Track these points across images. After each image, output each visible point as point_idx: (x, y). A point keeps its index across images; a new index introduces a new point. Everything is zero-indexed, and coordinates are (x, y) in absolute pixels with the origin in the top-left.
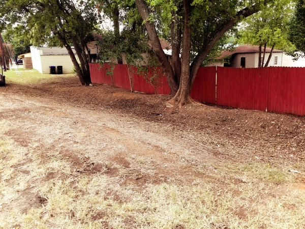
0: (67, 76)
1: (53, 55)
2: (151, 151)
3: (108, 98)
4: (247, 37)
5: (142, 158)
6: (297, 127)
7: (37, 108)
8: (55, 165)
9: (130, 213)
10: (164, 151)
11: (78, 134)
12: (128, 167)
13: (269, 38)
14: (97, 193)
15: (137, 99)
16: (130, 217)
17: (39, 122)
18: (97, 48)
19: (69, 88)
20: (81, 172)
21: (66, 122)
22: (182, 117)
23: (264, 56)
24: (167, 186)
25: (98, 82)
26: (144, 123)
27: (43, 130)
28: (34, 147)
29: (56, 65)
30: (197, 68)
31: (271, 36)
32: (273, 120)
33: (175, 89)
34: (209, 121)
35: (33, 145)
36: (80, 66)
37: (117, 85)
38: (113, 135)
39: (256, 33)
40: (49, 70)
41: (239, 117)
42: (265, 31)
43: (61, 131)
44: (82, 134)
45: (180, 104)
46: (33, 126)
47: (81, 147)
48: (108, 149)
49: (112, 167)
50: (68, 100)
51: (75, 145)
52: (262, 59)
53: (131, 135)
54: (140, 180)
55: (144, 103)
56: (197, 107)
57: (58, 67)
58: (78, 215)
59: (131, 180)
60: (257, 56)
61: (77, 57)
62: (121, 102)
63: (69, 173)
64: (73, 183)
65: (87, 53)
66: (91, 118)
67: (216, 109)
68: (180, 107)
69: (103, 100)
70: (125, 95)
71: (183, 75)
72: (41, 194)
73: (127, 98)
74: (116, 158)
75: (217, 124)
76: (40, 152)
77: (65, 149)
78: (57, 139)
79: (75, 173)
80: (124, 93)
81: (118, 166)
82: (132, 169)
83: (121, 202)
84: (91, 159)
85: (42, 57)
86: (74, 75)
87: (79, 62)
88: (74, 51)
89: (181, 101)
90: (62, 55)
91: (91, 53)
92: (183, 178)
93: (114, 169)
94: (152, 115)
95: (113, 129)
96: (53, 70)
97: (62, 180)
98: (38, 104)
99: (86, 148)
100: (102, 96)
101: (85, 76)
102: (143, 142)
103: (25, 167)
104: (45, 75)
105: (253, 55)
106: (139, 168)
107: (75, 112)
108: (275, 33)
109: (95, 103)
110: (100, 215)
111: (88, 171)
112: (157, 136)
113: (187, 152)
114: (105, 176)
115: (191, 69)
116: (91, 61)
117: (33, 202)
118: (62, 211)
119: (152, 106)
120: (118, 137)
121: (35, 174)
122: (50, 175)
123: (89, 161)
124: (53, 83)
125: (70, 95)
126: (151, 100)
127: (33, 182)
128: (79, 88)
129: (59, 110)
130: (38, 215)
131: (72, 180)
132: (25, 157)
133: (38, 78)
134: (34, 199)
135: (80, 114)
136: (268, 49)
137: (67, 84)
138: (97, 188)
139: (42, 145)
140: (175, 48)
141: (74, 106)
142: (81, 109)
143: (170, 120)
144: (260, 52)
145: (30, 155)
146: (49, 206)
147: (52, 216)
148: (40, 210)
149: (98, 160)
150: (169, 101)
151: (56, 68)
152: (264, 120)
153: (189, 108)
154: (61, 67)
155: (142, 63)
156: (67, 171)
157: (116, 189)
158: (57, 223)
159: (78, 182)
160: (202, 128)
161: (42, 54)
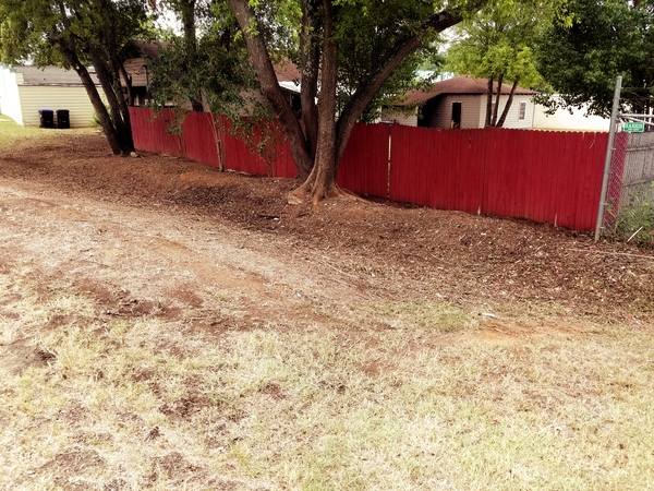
0: (80, 132)
1: (48, 85)
2: (243, 281)
3: (169, 183)
4: (465, 60)
5: (224, 293)
6: (525, 243)
7: (19, 202)
8: (66, 303)
9: (195, 372)
10: (267, 281)
11: (108, 252)
12: (198, 307)
13: (506, 64)
14: (142, 346)
15: (231, 187)
16: (195, 376)
17: (29, 229)
18: (148, 74)
19: (85, 161)
20: (114, 315)
21: (82, 230)
22: (318, 223)
23: (497, 102)
24: (262, 333)
25: (149, 147)
26: (238, 232)
27: (37, 245)
28: (23, 273)
29: (54, 108)
30: (350, 126)
31: (510, 62)
32: (484, 231)
33: (307, 167)
34: (369, 231)
35: (20, 271)
36: (109, 111)
37: (190, 156)
38: (176, 255)
39: (482, 54)
40: (37, 119)
41: (424, 224)
42: (501, 50)
43: (73, 245)
44: (115, 253)
45: (316, 197)
46: (15, 236)
47: (114, 274)
48: (165, 277)
49: (170, 307)
50: (84, 185)
51: (102, 271)
52: (493, 108)
53: (210, 254)
54: (219, 325)
55: (245, 195)
56: (347, 204)
57: (59, 112)
58: (109, 376)
59: (203, 325)
60: (484, 100)
61: (101, 91)
62: (197, 193)
63: (92, 315)
64: (99, 331)
65: (123, 83)
66: (134, 223)
67: (383, 209)
68: (315, 204)
69: (160, 187)
70: (205, 178)
71: (322, 140)
72: (44, 348)
73: (209, 185)
74: (179, 292)
75: (382, 238)
76: (34, 283)
77: (84, 277)
78: (66, 260)
79: (102, 317)
80: (203, 174)
81: (181, 305)
82: (205, 309)
83: (182, 357)
84: (133, 294)
85: (23, 88)
86: (96, 131)
87: (106, 103)
88: (95, 79)
89: (318, 192)
90: (69, 85)
91: (134, 84)
92: (291, 323)
93: (173, 309)
94: (259, 218)
95: (175, 244)
96: (47, 119)
97: (81, 327)
98: (20, 194)
99: (124, 275)
100: (157, 179)
101: (119, 136)
102: (231, 267)
103: (9, 308)
104: (28, 129)
105: (477, 98)
106: (218, 307)
107: (100, 210)
108: (519, 54)
109: (141, 193)
110: (146, 375)
111: (126, 313)
112: (259, 256)
113: (309, 283)
114: (156, 320)
115: (338, 127)
116: (133, 102)
117: (30, 359)
118: (83, 371)
119: (260, 202)
120: (185, 257)
121: (31, 319)
122: (58, 320)
123: (128, 297)
124: (49, 149)
125: (88, 176)
126: (257, 188)
127: (27, 331)
128: (108, 160)
129: (66, 207)
130: (42, 377)
131: (98, 327)
132: (7, 292)
133: (14, 135)
134: (33, 355)
135: (110, 215)
136: (507, 86)
137: (80, 150)
138: (142, 339)
139: (39, 272)
140: (307, 85)
141: (98, 200)
142: (113, 206)
143: (294, 230)
144: (490, 93)
145: (16, 288)
146: (59, 364)
147: (65, 377)
148: (45, 370)
149: (145, 296)
150: (295, 192)
151: (55, 114)
152: (469, 230)
153: (333, 206)
154: (67, 112)
155: (242, 112)
156: (90, 312)
157: (175, 339)
158: (75, 386)
159: (109, 330)
160: (353, 244)
161: (22, 81)
